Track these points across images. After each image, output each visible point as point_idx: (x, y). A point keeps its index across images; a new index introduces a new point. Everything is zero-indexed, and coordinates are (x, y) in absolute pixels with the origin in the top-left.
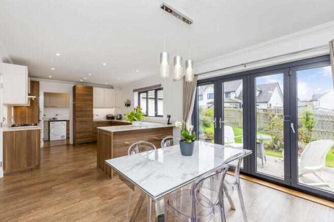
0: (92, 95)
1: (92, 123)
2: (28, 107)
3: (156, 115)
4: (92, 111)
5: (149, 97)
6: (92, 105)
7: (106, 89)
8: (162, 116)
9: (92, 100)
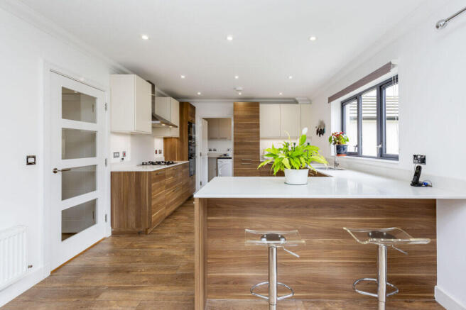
0: (257, 117)
2: (177, 138)
3: (382, 154)
5: (363, 115)
6: (258, 133)
7: (282, 105)
8: (396, 158)
9: (258, 126)
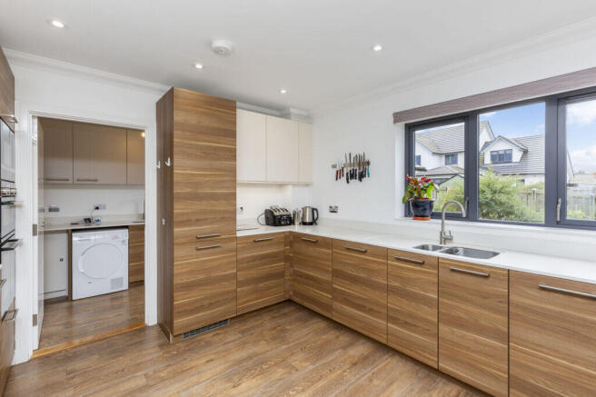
1: (232, 245)
4: (234, 195)
6: (233, 171)
9: (234, 154)
